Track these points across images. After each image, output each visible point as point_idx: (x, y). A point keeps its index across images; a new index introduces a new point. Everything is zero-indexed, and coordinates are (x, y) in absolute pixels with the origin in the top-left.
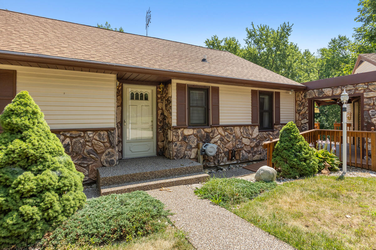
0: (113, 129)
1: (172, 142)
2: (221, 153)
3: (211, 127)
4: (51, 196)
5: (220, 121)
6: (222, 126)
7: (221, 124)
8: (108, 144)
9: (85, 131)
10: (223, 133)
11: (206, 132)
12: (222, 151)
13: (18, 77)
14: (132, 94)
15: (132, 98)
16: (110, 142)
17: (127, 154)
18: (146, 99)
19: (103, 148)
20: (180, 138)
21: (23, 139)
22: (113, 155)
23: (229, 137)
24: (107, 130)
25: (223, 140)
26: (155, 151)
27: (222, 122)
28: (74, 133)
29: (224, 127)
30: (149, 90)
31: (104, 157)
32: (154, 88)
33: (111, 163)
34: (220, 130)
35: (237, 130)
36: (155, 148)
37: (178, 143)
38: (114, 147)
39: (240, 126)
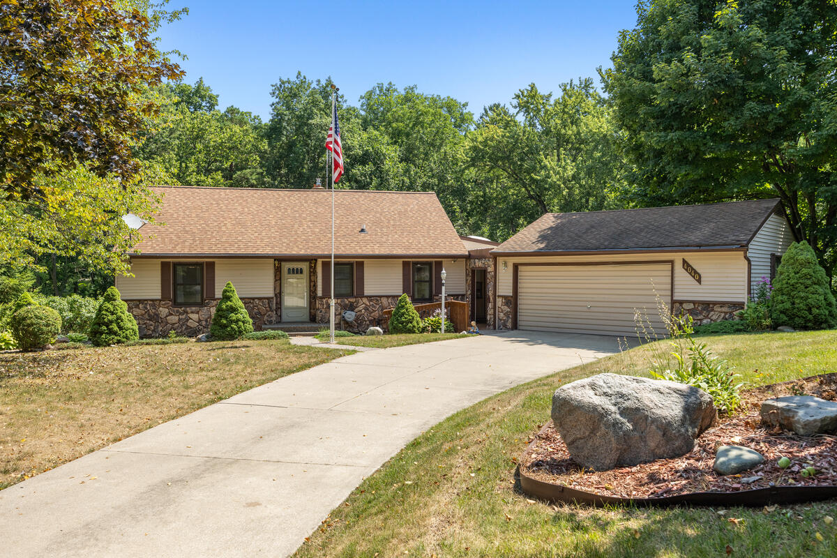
0: (272, 298)
1: (318, 309)
2: (366, 321)
3: (356, 297)
4: (241, 323)
5: (365, 292)
6: (367, 297)
7: (365, 294)
8: (268, 309)
9: (253, 299)
10: (368, 303)
11: (349, 302)
12: (366, 319)
13: (216, 265)
14: (289, 269)
15: (289, 273)
16: (270, 307)
17: (285, 318)
18: (301, 272)
19: (265, 311)
20: (325, 306)
21: (231, 301)
22: (272, 317)
23: (375, 307)
24: (268, 298)
25: (368, 309)
26: (308, 318)
27: (367, 292)
28: (247, 300)
29: (370, 298)
30: (304, 266)
31: (266, 317)
32: (308, 263)
33: (270, 322)
34: (365, 300)
35: (384, 301)
36: (308, 314)
37: (323, 310)
38: (272, 311)
39: (388, 297)
